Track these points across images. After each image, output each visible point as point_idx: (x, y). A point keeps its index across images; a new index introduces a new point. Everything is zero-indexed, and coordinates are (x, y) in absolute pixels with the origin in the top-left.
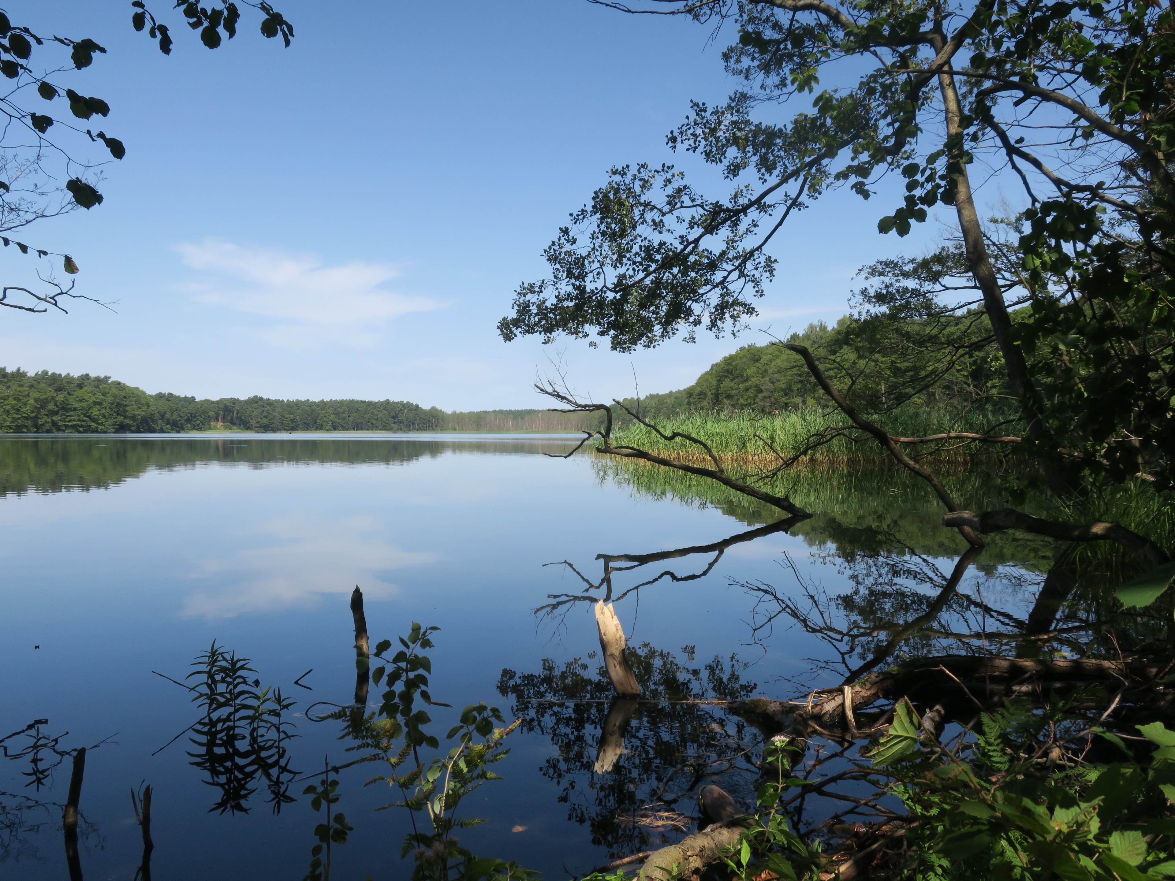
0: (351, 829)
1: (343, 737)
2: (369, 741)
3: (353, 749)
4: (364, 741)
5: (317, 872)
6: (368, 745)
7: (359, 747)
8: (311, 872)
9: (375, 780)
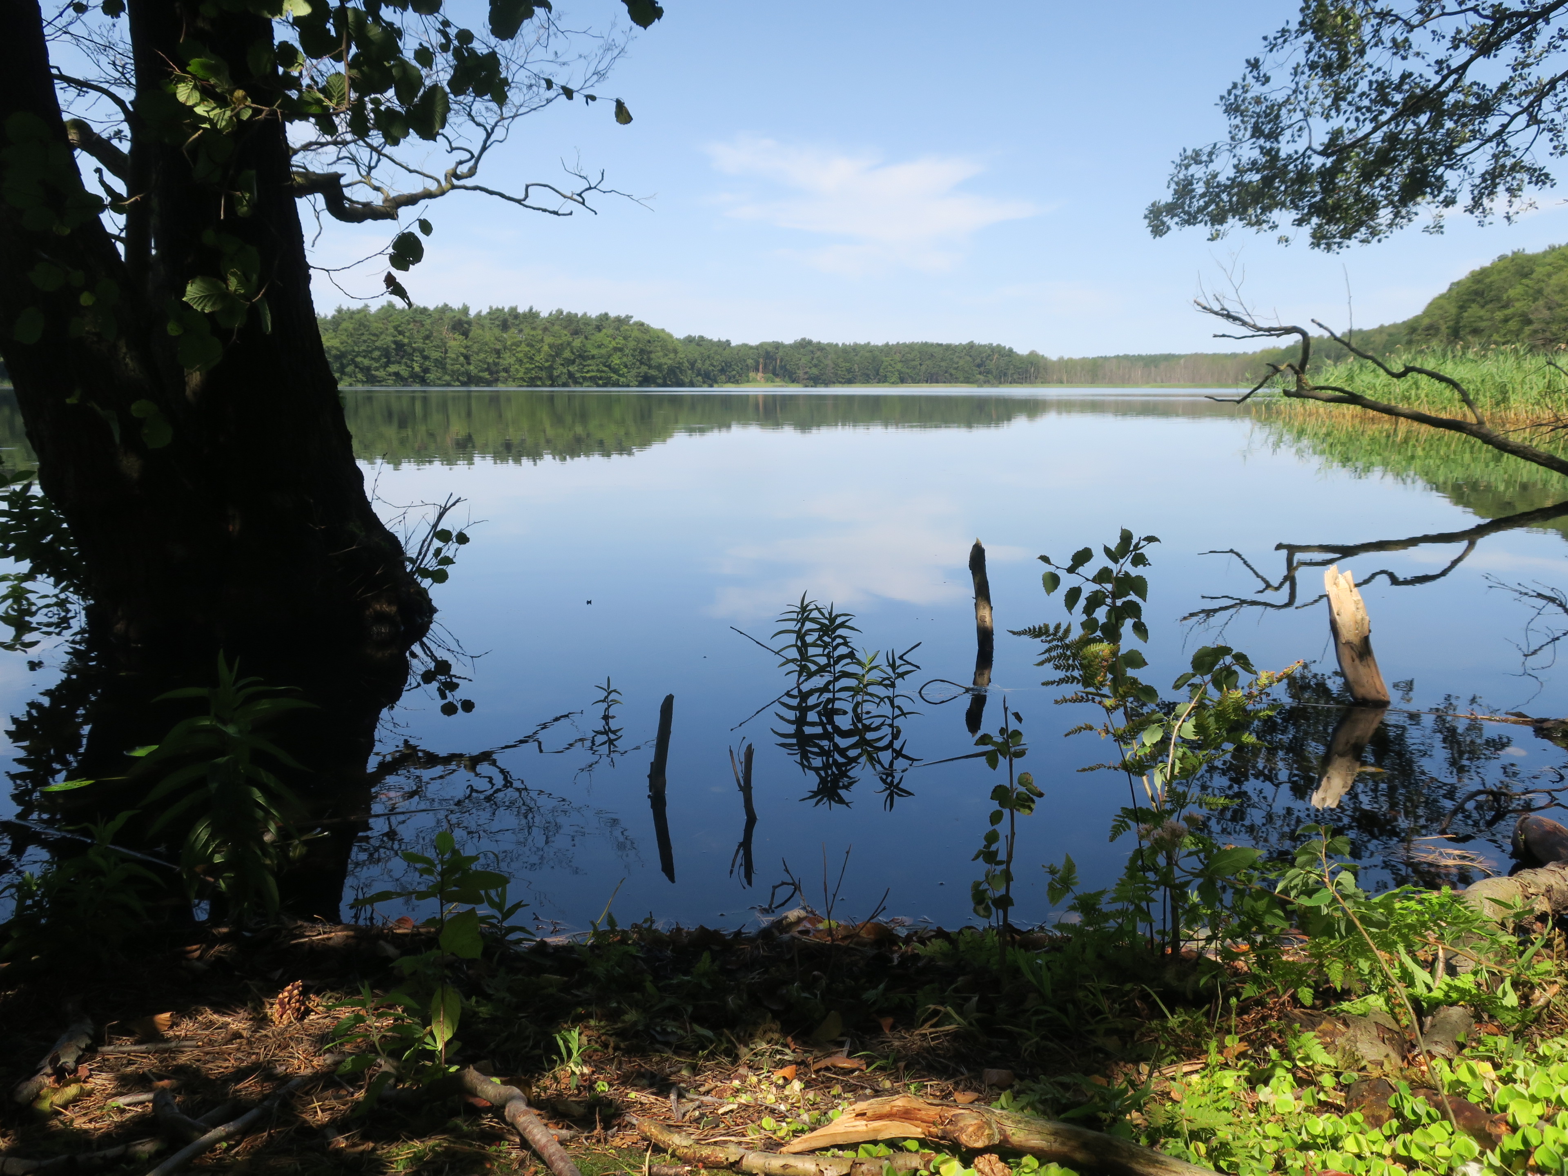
0: (1041, 795)
1: (1041, 663)
2: (1076, 673)
3: (1052, 683)
4: (1068, 674)
5: (993, 848)
6: (1074, 678)
7: (1061, 681)
8: (985, 847)
9: (1080, 729)
